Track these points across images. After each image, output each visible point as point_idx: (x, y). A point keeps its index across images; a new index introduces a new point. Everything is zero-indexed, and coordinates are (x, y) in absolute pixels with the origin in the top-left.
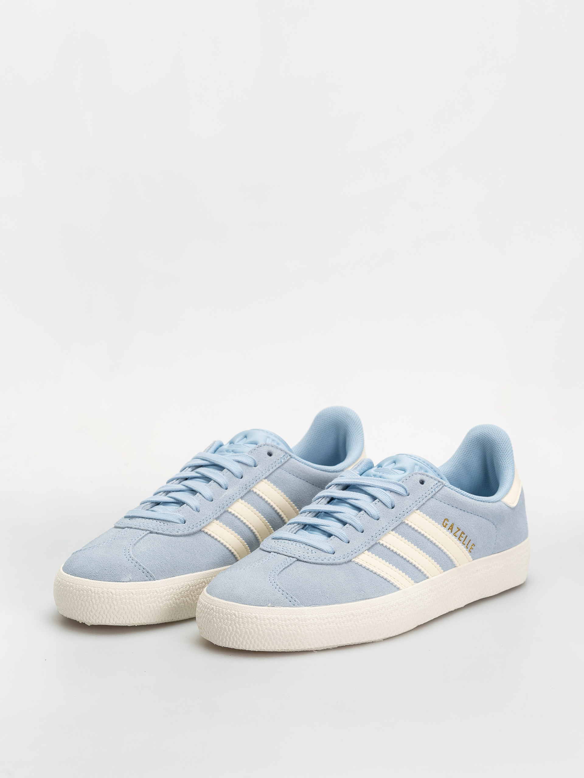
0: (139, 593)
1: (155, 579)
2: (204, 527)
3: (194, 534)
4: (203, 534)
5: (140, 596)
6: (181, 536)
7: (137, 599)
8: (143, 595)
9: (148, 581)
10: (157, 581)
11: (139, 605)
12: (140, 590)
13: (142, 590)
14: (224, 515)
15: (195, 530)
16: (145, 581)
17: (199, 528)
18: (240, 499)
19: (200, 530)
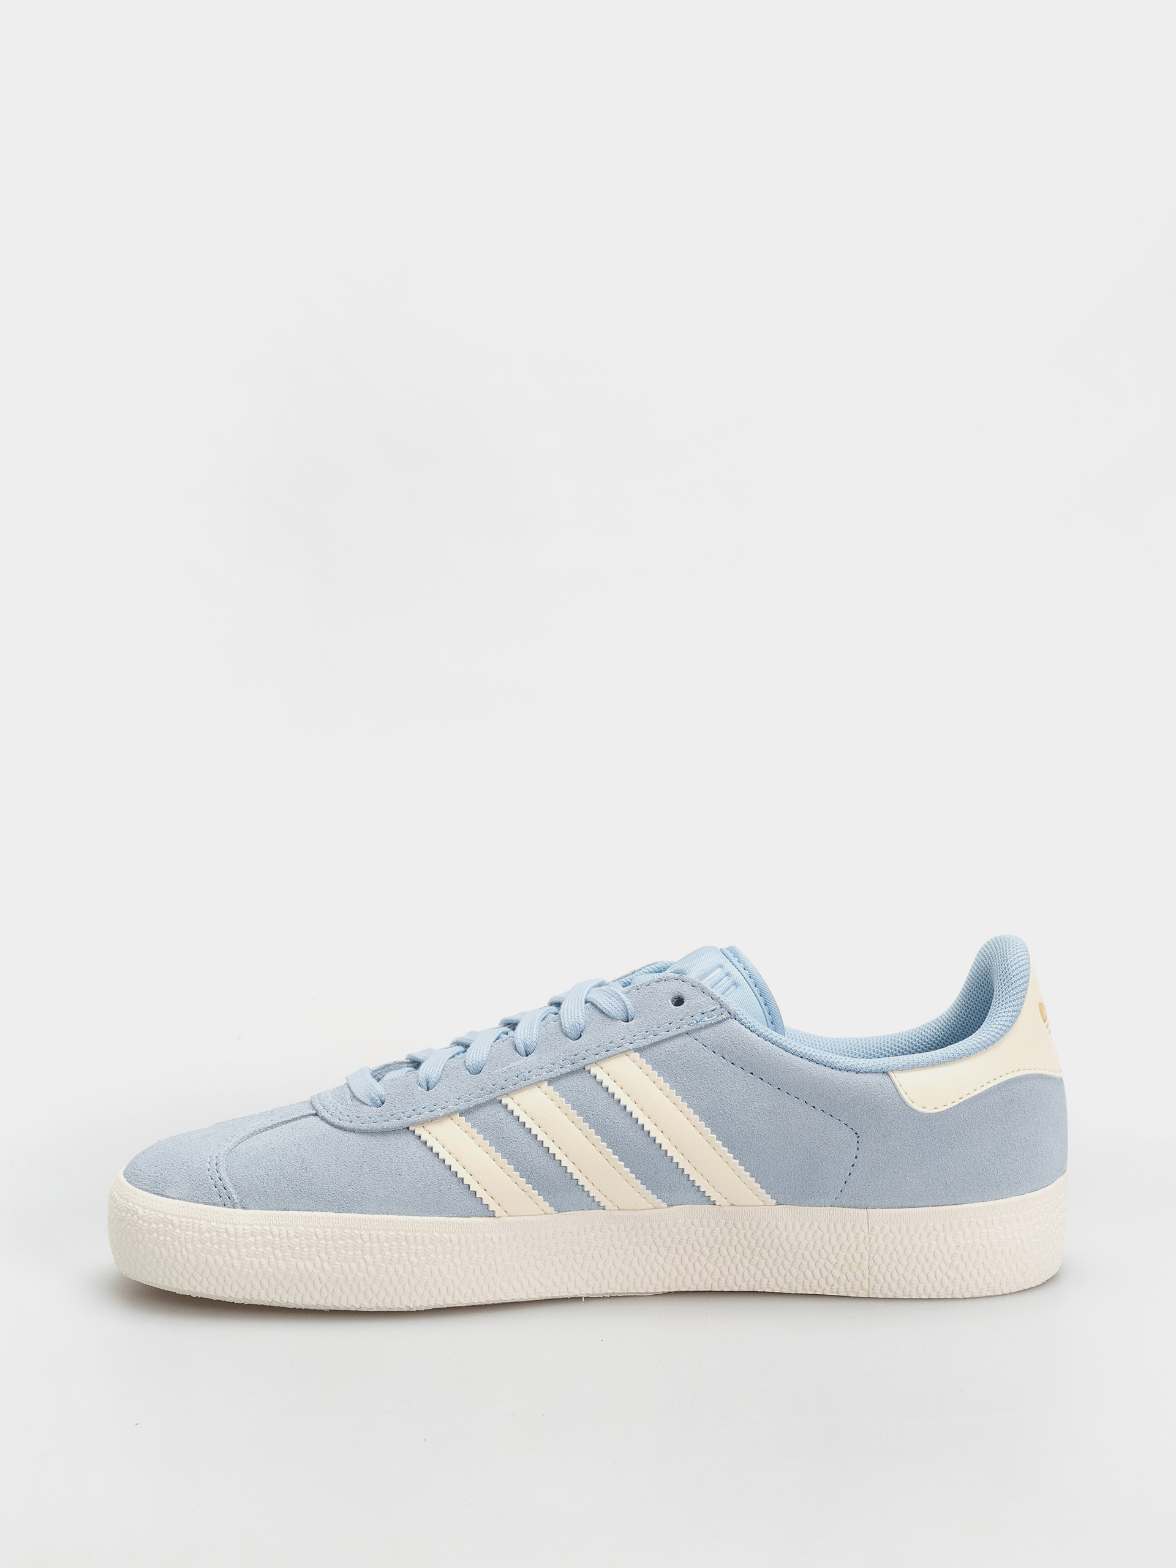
0: (187, 1227)
1: (238, 1205)
2: (422, 1123)
3: (385, 1132)
4: (409, 1137)
5: (188, 1233)
6: (353, 1131)
7: (180, 1238)
8: (195, 1232)
9: (218, 1205)
10: (239, 1211)
11: (185, 1253)
12: (190, 1220)
13: (196, 1221)
14: (488, 1109)
15: (393, 1123)
16: (211, 1204)
17: (404, 1121)
18: (546, 1082)
19: (408, 1128)
